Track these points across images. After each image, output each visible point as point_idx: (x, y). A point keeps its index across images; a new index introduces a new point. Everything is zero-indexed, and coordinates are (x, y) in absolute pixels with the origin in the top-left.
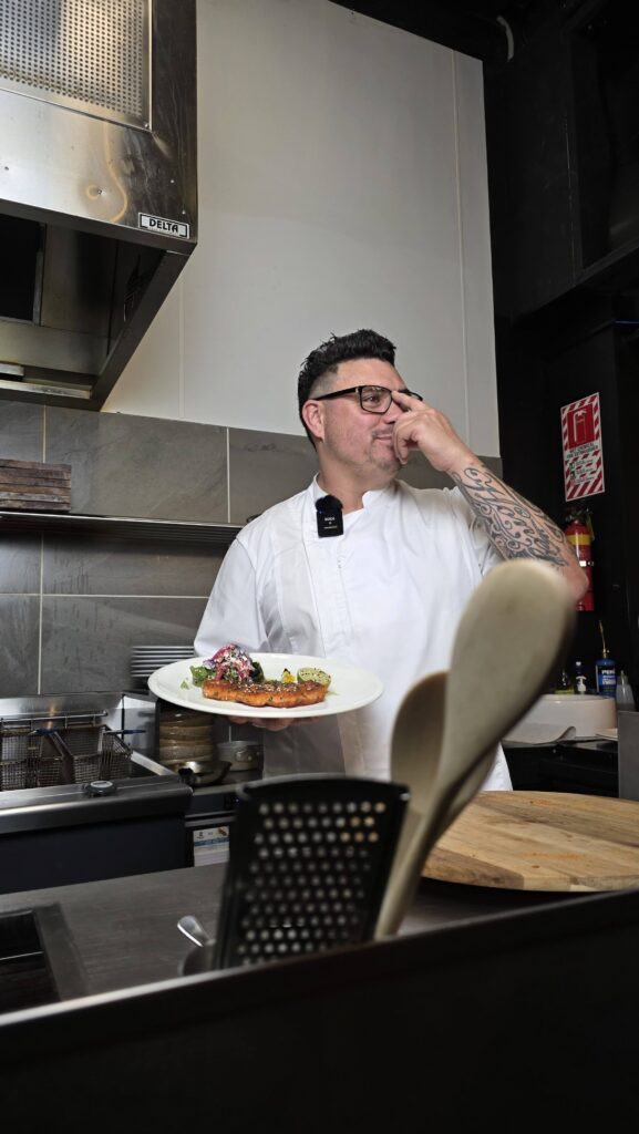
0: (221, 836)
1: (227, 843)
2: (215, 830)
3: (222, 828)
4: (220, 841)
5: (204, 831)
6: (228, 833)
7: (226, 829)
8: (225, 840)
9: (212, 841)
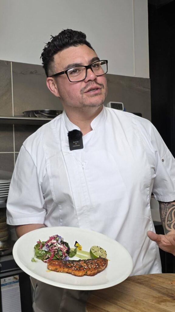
0: (15, 280)
1: (18, 283)
2: (12, 278)
3: (15, 276)
4: (14, 282)
5: (6, 279)
6: (18, 278)
7: (17, 277)
8: (17, 282)
9: (10, 283)
